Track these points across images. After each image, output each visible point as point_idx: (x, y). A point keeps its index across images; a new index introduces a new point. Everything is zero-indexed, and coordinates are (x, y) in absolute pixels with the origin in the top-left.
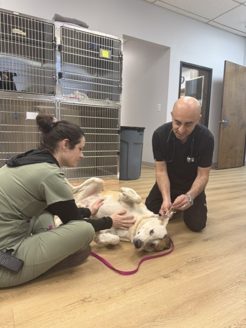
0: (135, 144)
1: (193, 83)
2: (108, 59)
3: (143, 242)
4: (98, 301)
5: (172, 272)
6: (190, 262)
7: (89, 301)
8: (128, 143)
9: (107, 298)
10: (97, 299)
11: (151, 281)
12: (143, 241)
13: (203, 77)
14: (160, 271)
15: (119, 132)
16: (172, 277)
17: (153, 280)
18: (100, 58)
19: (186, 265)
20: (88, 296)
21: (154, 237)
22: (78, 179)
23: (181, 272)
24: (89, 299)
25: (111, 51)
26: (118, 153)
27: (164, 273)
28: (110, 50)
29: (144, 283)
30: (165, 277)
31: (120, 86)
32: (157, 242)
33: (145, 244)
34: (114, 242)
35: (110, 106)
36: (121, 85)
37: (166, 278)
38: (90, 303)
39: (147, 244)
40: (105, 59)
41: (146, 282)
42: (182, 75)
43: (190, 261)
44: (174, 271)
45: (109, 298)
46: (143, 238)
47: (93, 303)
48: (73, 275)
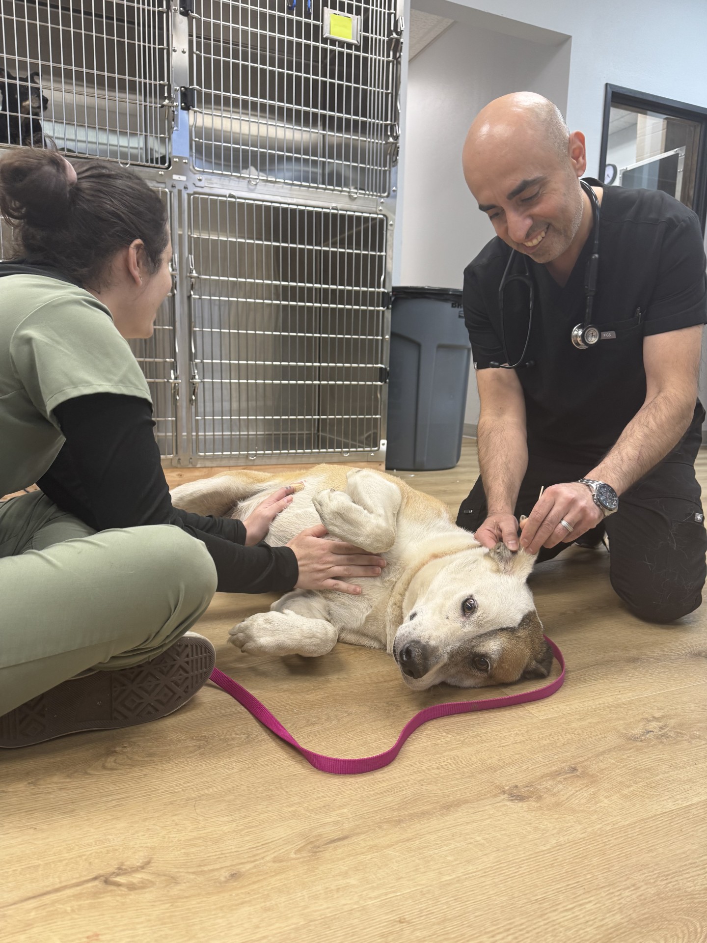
0: (440, 347)
1: (645, 176)
2: (350, 46)
3: (435, 649)
4: (175, 890)
5: (554, 775)
6: (635, 739)
7: (132, 887)
8: (419, 345)
9: (224, 875)
10: (173, 880)
11: (448, 807)
12: (433, 643)
13: (681, 152)
14: (493, 769)
15: (385, 300)
16: (548, 800)
17: (456, 804)
18: (325, 41)
19: (619, 748)
20: (136, 860)
21: (480, 625)
22: (247, 456)
23: (593, 779)
24: (137, 878)
25: (360, 18)
26: (382, 375)
27: (513, 776)
28: (358, 13)
29: (413, 817)
30: (516, 795)
31: (391, 140)
32: (493, 647)
33: (446, 658)
34: (311, 648)
35: (355, 207)
36: (396, 138)
37: (521, 798)
38: (133, 896)
39: (453, 655)
40: (341, 44)
41: (424, 814)
42: (609, 160)
43: (638, 731)
44: (558, 773)
45: (235, 876)
46: (435, 634)
47: (148, 896)
48: (110, 761)
